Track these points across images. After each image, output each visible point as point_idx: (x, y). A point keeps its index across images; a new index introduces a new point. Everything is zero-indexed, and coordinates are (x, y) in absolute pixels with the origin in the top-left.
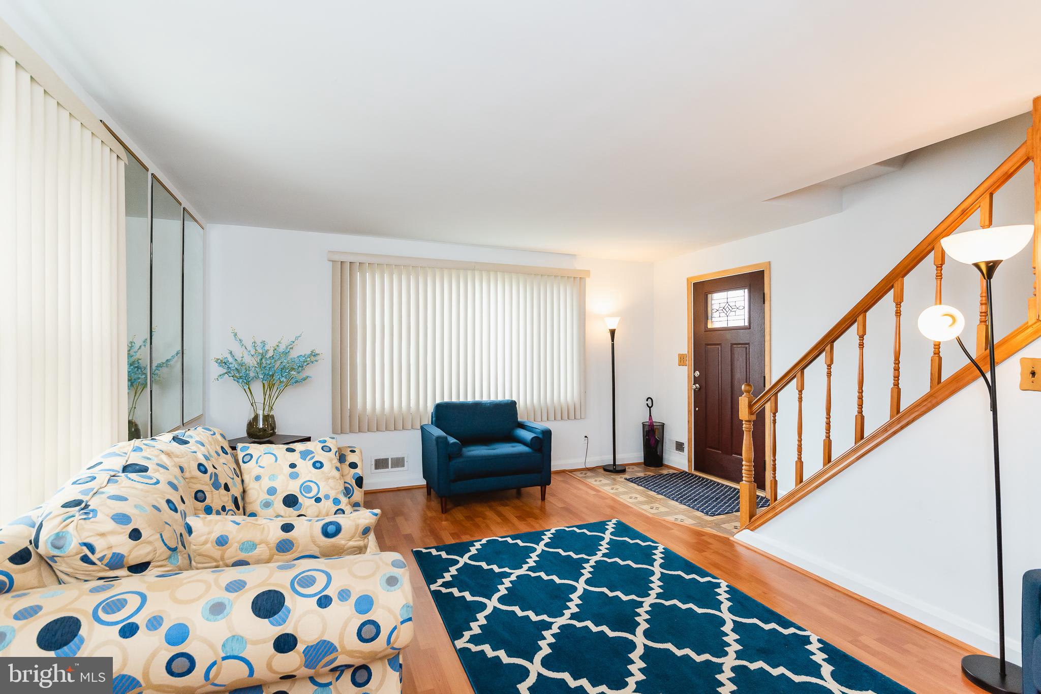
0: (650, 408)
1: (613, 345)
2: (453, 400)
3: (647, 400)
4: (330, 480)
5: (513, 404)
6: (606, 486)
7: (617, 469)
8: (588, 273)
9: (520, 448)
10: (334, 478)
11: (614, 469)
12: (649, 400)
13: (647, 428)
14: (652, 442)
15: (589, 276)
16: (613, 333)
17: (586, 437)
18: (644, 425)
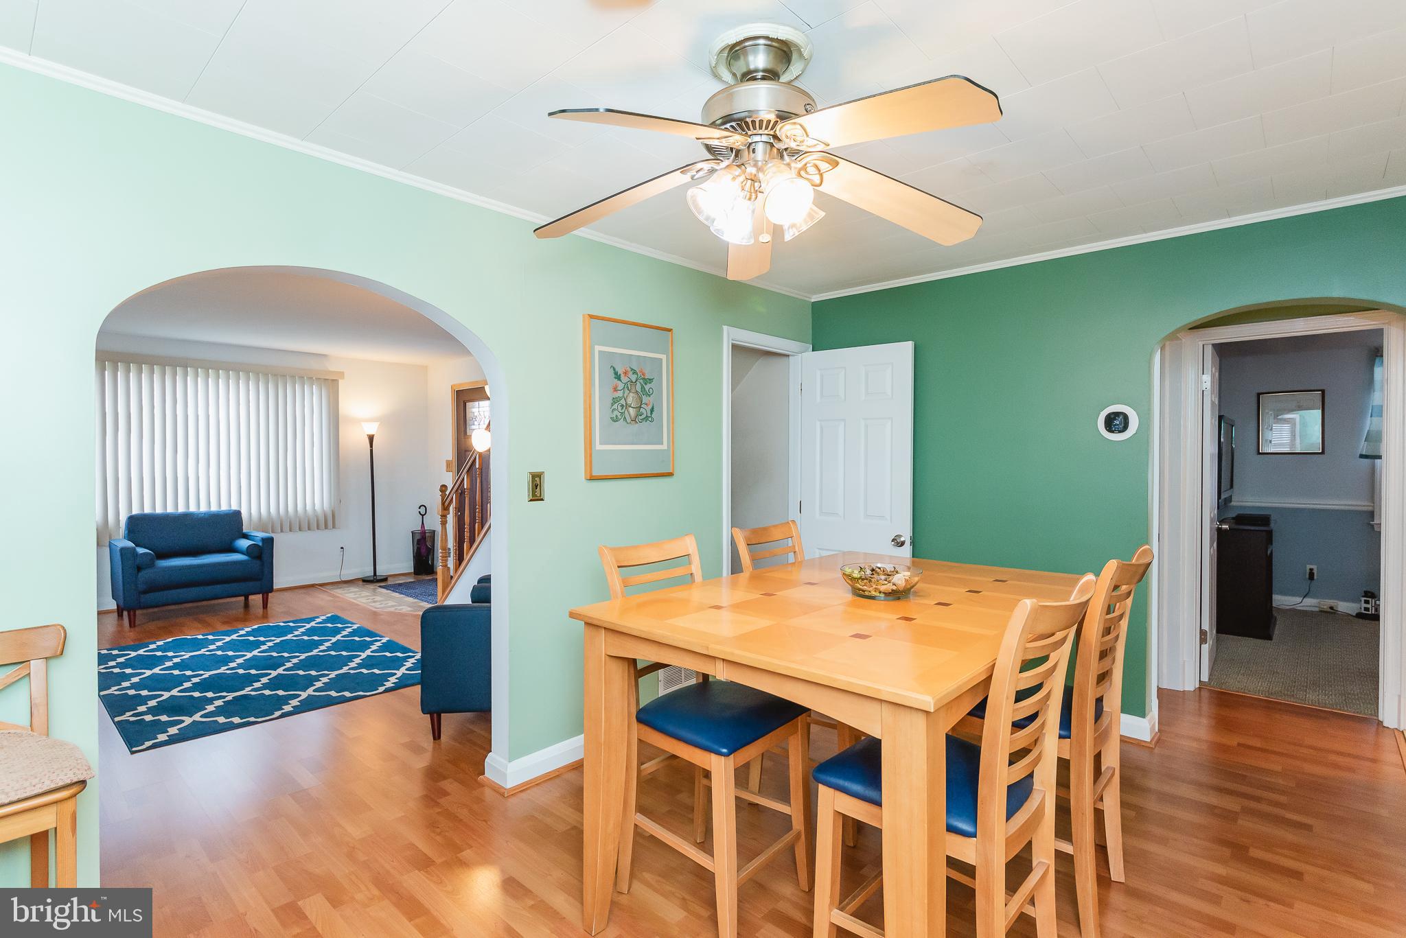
0: (423, 515)
1: (371, 451)
2: (157, 512)
3: (420, 508)
5: (238, 514)
6: (364, 598)
7: (378, 578)
8: (342, 374)
11: (375, 580)
12: (423, 508)
13: (418, 537)
14: (423, 551)
15: (343, 378)
16: (371, 438)
17: (342, 548)
18: (413, 533)
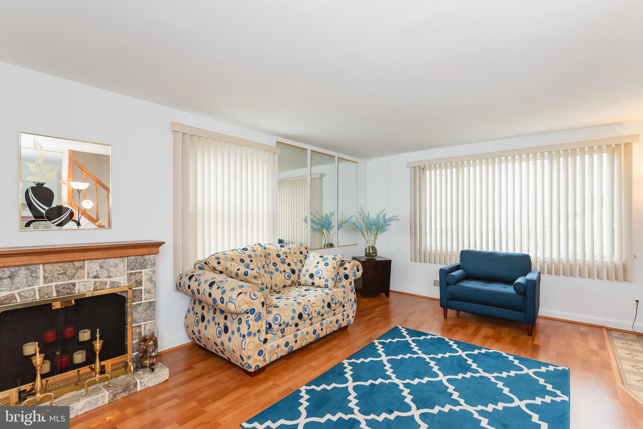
4: (328, 272)
5: (528, 257)
8: (637, 137)
9: (510, 289)
10: (331, 271)
15: (638, 140)
17: (637, 301)
